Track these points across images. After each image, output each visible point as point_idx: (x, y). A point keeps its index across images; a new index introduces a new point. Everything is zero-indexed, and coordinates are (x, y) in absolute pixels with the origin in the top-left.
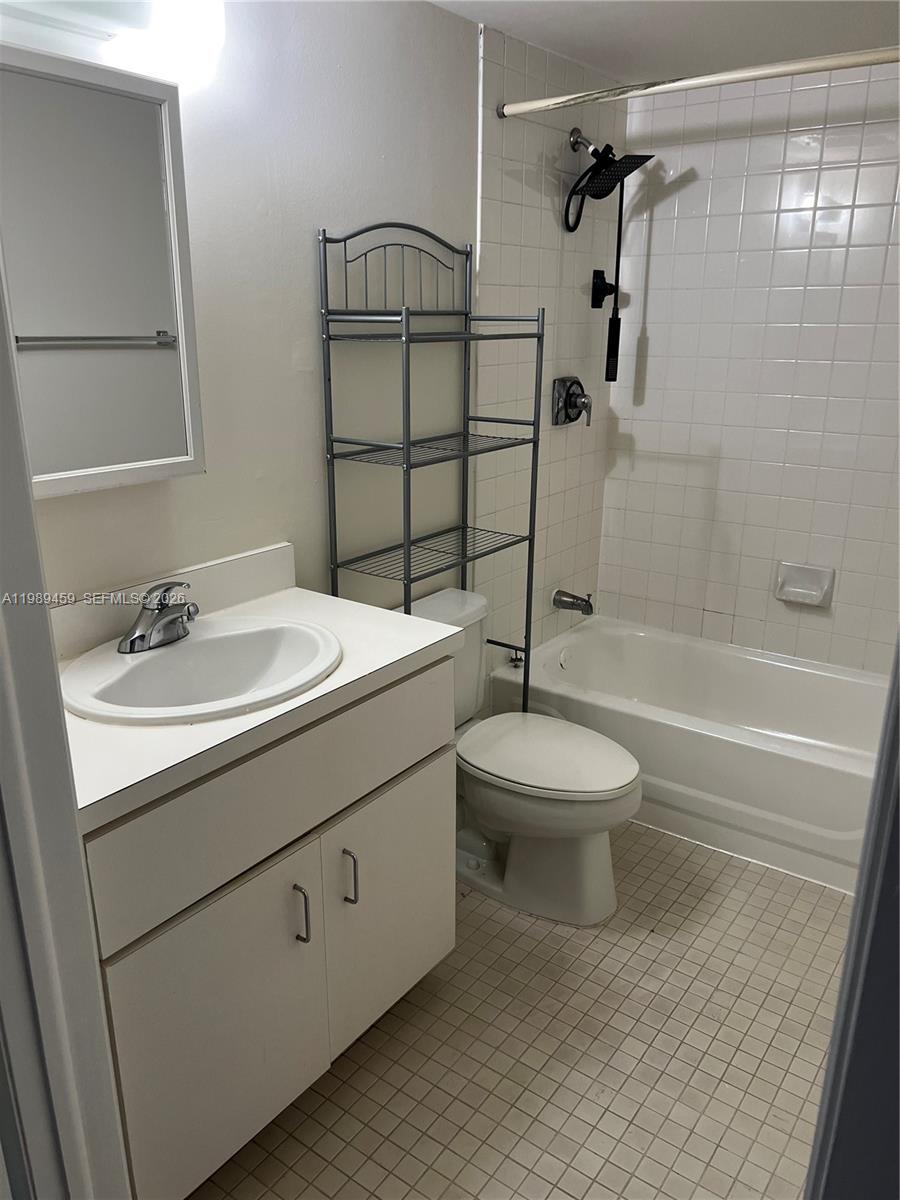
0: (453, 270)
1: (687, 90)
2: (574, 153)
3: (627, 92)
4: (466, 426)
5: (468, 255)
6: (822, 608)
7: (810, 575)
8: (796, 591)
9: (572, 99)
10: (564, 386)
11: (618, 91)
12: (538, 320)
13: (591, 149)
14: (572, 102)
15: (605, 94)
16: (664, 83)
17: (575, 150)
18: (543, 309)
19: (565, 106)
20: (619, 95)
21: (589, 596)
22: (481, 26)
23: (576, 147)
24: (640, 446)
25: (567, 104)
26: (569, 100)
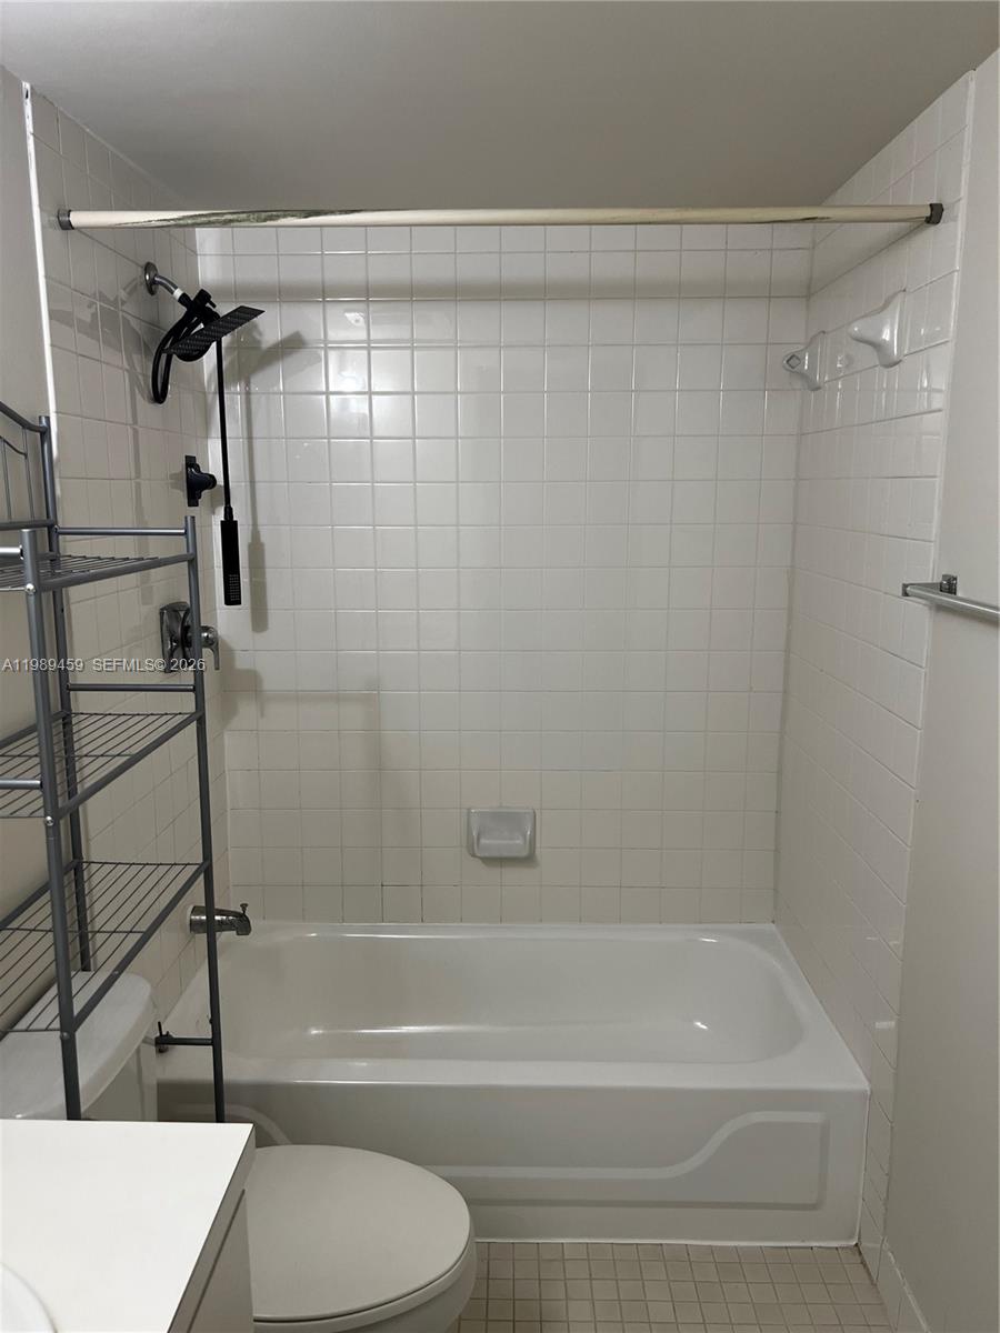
0: (26, 455)
1: (366, 226)
2: (149, 295)
3: (278, 217)
4: (65, 702)
5: (45, 433)
6: (529, 860)
7: (506, 819)
8: (493, 843)
9: (191, 217)
10: (177, 617)
11: (263, 215)
12: (186, 533)
13: (178, 293)
14: (190, 222)
15: (244, 216)
16: (332, 212)
17: (152, 292)
18: (193, 517)
19: (176, 226)
20: (265, 220)
21: (244, 906)
22: (27, 86)
23: (153, 287)
24: (269, 684)
25: (181, 222)
26: (184, 218)
